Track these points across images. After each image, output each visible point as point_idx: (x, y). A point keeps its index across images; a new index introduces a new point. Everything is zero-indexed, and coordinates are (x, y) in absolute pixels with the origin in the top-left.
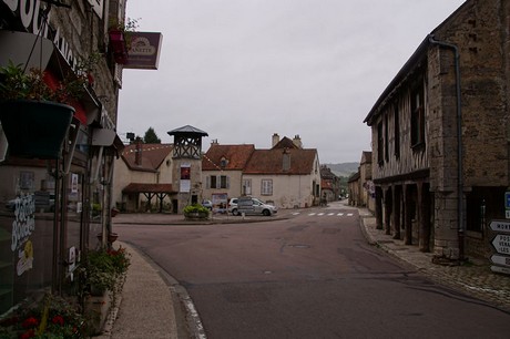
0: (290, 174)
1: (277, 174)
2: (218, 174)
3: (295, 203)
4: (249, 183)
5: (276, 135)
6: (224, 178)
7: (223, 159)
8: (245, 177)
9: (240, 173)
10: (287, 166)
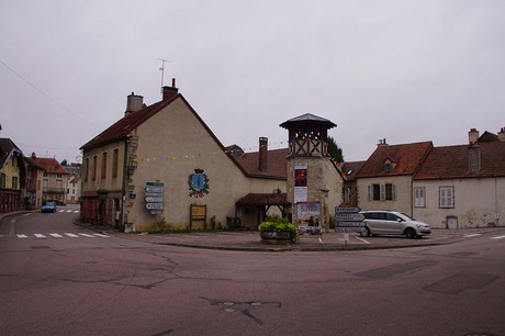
0: (479, 177)
1: (461, 178)
2: (382, 182)
3: (489, 219)
4: (422, 193)
5: (473, 131)
6: (389, 186)
7: (388, 162)
8: (416, 185)
9: (409, 179)
10: (475, 167)
